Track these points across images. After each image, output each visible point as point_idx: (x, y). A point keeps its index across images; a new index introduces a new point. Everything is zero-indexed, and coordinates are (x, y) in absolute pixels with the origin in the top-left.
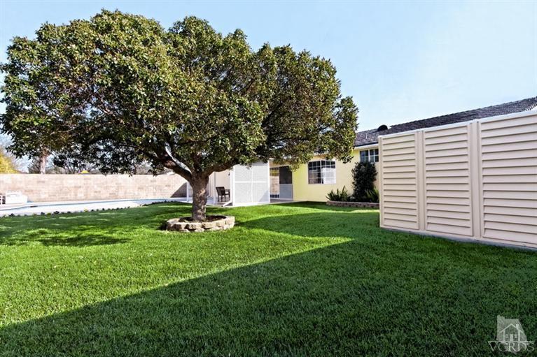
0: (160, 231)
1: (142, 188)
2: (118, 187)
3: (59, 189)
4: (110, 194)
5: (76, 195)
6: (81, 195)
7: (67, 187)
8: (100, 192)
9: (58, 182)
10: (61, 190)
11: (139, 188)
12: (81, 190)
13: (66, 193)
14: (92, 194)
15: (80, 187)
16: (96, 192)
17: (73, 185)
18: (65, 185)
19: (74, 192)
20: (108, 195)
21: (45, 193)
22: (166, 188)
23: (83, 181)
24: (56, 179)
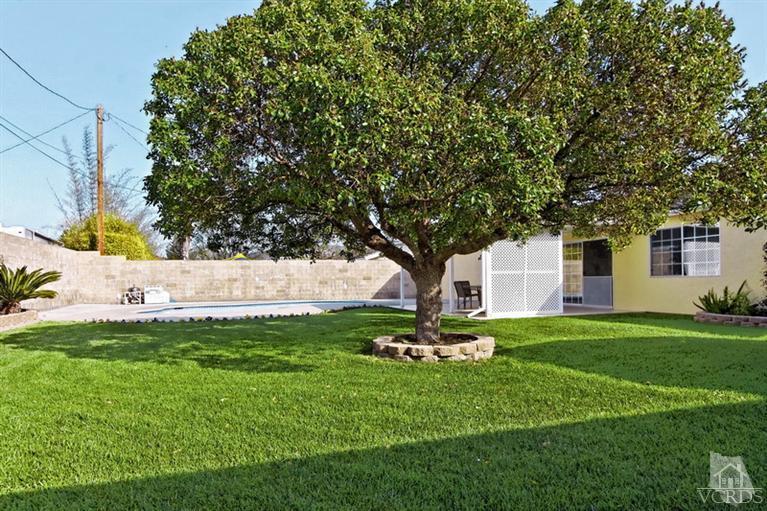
0: (362, 357)
1: (326, 283)
2: (289, 280)
3: (208, 283)
4: (278, 291)
5: (231, 293)
6: (237, 293)
7: (218, 280)
8: (263, 287)
9: (207, 272)
10: (211, 284)
11: (321, 283)
12: (237, 284)
13: (217, 289)
14: (252, 292)
15: (235, 280)
16: (257, 288)
17: (226, 277)
18: (216, 278)
19: (229, 288)
20: (275, 293)
21: (191, 289)
22: (364, 282)
23: (240, 271)
24: (204, 268)
